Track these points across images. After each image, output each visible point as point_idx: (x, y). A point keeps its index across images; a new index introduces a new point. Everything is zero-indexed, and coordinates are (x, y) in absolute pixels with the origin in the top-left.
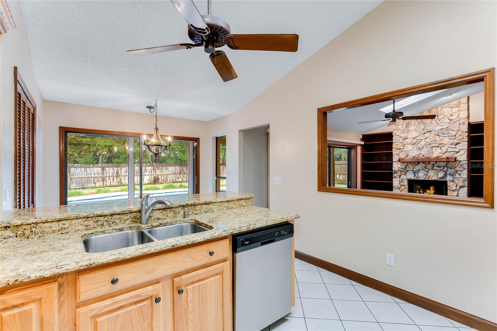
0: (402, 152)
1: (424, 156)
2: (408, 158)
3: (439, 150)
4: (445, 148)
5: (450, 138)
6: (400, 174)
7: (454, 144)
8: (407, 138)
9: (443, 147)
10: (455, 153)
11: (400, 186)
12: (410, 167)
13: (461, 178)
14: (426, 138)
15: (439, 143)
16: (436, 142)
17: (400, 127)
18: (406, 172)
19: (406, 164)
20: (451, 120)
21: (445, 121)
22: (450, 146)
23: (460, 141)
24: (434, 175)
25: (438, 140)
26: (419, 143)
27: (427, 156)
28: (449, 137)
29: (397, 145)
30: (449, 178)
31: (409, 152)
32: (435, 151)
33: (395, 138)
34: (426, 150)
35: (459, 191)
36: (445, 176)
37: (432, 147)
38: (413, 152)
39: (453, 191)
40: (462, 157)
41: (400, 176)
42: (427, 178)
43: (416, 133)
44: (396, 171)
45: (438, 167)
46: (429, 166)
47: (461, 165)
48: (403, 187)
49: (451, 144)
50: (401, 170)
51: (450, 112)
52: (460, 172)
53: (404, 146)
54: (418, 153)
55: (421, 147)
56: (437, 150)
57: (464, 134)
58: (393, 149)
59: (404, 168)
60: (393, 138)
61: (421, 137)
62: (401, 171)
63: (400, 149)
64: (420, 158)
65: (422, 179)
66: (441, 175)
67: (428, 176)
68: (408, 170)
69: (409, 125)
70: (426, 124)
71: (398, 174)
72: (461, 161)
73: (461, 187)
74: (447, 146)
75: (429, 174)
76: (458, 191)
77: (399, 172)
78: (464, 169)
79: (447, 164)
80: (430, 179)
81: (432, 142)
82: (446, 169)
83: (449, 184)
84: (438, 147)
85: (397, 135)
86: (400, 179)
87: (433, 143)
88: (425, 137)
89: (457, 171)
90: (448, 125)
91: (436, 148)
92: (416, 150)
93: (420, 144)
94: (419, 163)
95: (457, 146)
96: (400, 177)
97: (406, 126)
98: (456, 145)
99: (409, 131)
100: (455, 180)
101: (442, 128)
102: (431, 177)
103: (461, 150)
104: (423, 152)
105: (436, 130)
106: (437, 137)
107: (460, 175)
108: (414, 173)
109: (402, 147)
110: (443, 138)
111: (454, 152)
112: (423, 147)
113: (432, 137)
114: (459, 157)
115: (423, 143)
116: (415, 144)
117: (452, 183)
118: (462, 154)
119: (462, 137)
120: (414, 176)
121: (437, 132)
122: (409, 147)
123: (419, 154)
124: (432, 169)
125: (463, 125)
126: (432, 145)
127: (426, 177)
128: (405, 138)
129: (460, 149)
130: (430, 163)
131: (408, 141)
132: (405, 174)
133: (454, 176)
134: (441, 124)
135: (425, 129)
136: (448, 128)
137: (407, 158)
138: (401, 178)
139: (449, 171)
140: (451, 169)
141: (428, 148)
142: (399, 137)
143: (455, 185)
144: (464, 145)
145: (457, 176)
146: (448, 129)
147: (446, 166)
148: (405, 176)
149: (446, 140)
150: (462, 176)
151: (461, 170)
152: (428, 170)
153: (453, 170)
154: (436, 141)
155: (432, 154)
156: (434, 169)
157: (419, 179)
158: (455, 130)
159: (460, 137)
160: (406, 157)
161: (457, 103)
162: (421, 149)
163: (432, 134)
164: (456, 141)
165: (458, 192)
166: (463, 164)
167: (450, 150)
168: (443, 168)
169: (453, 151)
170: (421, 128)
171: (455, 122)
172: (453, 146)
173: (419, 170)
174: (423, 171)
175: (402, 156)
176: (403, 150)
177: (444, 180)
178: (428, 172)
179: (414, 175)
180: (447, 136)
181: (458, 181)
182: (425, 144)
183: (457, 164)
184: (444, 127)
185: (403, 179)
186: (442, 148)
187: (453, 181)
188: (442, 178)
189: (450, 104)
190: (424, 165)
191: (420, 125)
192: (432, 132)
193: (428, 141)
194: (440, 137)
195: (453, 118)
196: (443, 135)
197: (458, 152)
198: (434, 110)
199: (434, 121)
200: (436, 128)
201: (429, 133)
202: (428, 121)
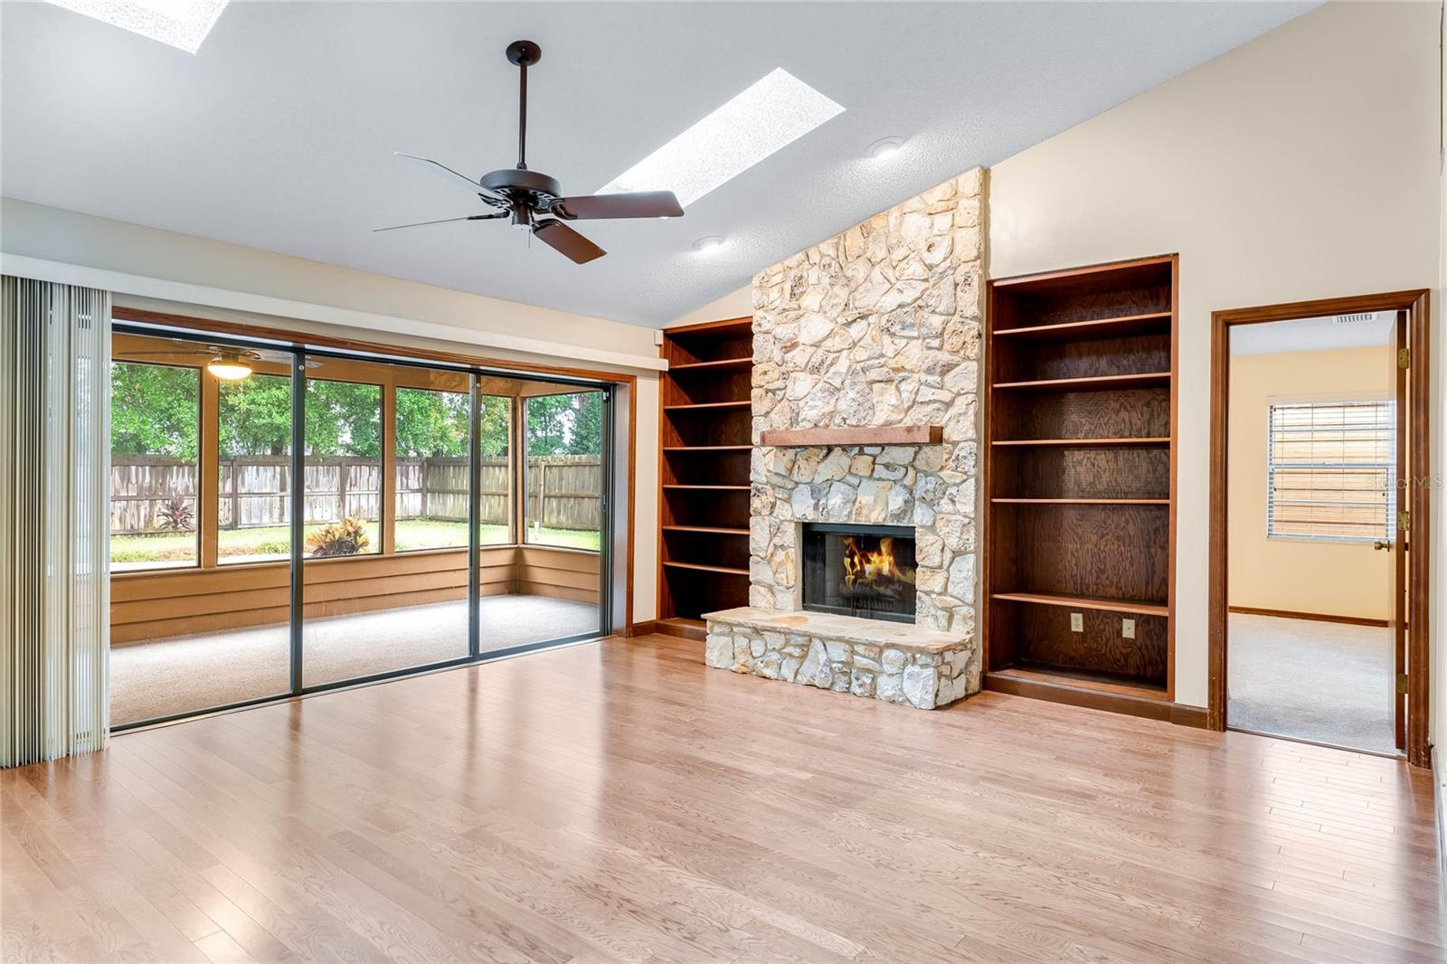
0: (779, 402)
1: (844, 421)
2: (798, 429)
3: (890, 397)
4: (910, 387)
5: (925, 342)
6: (773, 500)
7: (939, 369)
8: (794, 345)
9: (903, 384)
10: (938, 409)
11: (771, 549)
12: (802, 471)
13: (954, 517)
14: (855, 344)
15: (892, 363)
16: (882, 360)
17: (774, 294)
18: (793, 489)
19: (791, 453)
20: (930, 267)
21: (910, 271)
22: (924, 377)
23: (956, 358)
24: (875, 501)
25: (890, 351)
26: (832, 364)
27: (854, 423)
28: (924, 339)
29: (765, 373)
30: (920, 517)
31: (802, 403)
32: (881, 398)
33: (757, 342)
34: (852, 394)
35: (951, 568)
36: (909, 504)
37: (871, 383)
38: (810, 403)
39: (933, 569)
40: (960, 425)
41: (773, 506)
42: (854, 516)
43: (823, 320)
44: (760, 486)
45: (887, 466)
46: (862, 464)
47: (957, 459)
48: (780, 555)
49: (929, 371)
50: (776, 480)
51: (925, 233)
52: (954, 491)
53: (785, 376)
54: (827, 409)
55: (837, 383)
56: (887, 397)
57: (966, 327)
58: (754, 392)
59: (784, 474)
60: (755, 345)
61: (836, 338)
62: (774, 487)
63: (774, 392)
64: (836, 428)
65: (841, 521)
66: (898, 502)
67: (857, 505)
68: (796, 479)
69: (801, 290)
70: (853, 284)
71: (763, 498)
72: (958, 442)
73: (955, 553)
74: (916, 376)
75: (859, 499)
76: (948, 570)
77: (770, 492)
78: (965, 477)
79: (916, 453)
80: (863, 521)
81: (870, 363)
82: (911, 472)
83: (920, 539)
84: (889, 381)
85: (763, 329)
86: (772, 519)
87: (872, 367)
88: (851, 341)
89: (944, 486)
90: (922, 287)
91: (882, 385)
92: (819, 394)
93: (832, 370)
94: (830, 449)
95: (948, 378)
96: (771, 513)
97: (793, 294)
98: (943, 374)
99: (801, 312)
100: (939, 524)
101: (901, 299)
102: (864, 512)
103: (959, 394)
104: (842, 405)
105: (882, 311)
106: (887, 339)
107: (953, 502)
108: (816, 492)
109: (779, 384)
110: (904, 342)
111: (937, 405)
112: (842, 383)
113: (870, 341)
114: (952, 423)
115: (843, 365)
116: (818, 370)
117: (930, 538)
118: (960, 414)
119: (962, 339)
120: (816, 506)
121: (886, 317)
122: (802, 385)
123: (832, 415)
124: (871, 477)
125: (967, 287)
126: (873, 375)
127: (850, 513)
128: (789, 344)
129: (956, 391)
130: (867, 450)
131: (799, 356)
132: (786, 496)
133: (935, 508)
135: (851, 305)
136: (919, 302)
137: (794, 429)
138: (775, 514)
139: (924, 486)
140: (926, 476)
141: (858, 388)
142: (770, 337)
143: (939, 546)
144: (969, 377)
145: (945, 505)
146: (920, 307)
147: (912, 463)
148: (787, 506)
149: (915, 355)
150: (958, 506)
151: (957, 481)
152: (855, 481)
153: (932, 483)
154: (882, 355)
155: (871, 412)
156: (875, 475)
157: (831, 521)
158: (941, 309)
159: (955, 339)
160: (792, 424)
161: (948, 197)
162: (837, 390)
163: (872, 326)
164: (944, 357)
165: (945, 574)
166: (963, 453)
167: (926, 394)
168: (903, 470)
169: (935, 401)
170: (836, 301)
171: (943, 275)
172: (934, 379)
173: (830, 482)
174: (843, 487)
175: (779, 420)
176: (781, 393)
177: (905, 523)
178: (856, 488)
179: (813, 502)
180: (916, 334)
181: (947, 530)
182: (850, 367)
183: (946, 457)
184: (908, 297)
185: (782, 522)
186: (903, 386)
187: (932, 528)
188: (897, 516)
189: (927, 196)
190: (845, 461)
191: (837, 289)
192: (872, 319)
193: (858, 359)
194: (897, 341)
195: (937, 256)
196: (906, 333)
197: (949, 405)
198: (878, 223)
199: (876, 273)
200: (884, 298)
201: (864, 323)
202: (859, 270)
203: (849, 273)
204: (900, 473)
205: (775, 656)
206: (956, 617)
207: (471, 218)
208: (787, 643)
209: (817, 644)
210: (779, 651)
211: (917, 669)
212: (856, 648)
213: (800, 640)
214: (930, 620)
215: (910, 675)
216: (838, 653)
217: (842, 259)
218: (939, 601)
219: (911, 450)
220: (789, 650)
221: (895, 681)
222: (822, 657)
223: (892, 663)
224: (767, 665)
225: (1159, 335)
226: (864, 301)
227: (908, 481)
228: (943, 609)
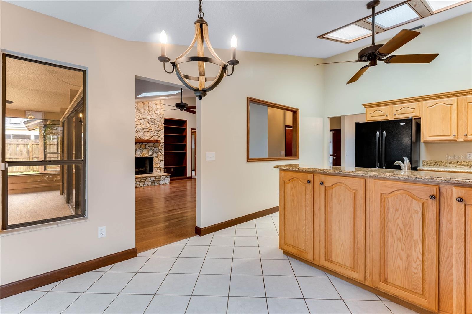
1: (139, 138)
4: (153, 133)
5: (155, 126)
7: (158, 131)
13: (161, 155)
15: (149, 128)
16: (147, 128)
20: (156, 113)
21: (153, 113)
22: (155, 132)
23: (161, 129)
24: (146, 153)
25: (149, 126)
27: (142, 138)
30: (155, 155)
34: (142, 133)
35: (160, 163)
36: (153, 153)
37: (145, 131)
39: (157, 164)
40: (161, 140)
42: (141, 156)
45: (149, 146)
46: (143, 146)
47: (161, 145)
49: (156, 131)
51: (155, 108)
52: (161, 150)
55: (138, 131)
56: (148, 134)
61: (137, 122)
66: (151, 153)
67: (143, 154)
70: (141, 112)
72: (161, 143)
73: (161, 161)
75: (143, 152)
78: (162, 148)
80: (143, 156)
81: (146, 128)
83: (154, 158)
84: (148, 131)
87: (146, 129)
88: (140, 123)
89: (159, 150)
90: (155, 116)
93: (137, 128)
95: (159, 132)
98: (158, 132)
100: (158, 156)
101: (151, 118)
102: (144, 155)
104: (139, 135)
105: (147, 119)
106: (148, 124)
107: (161, 152)
110: (151, 125)
111: (158, 137)
112: (139, 130)
113: (145, 124)
115: (139, 127)
117: (157, 158)
118: (162, 138)
123: (137, 136)
124: (145, 148)
125: (162, 118)
126: (145, 130)
129: (161, 134)
130: (144, 143)
133: (157, 153)
134: (150, 115)
135: (141, 116)
139: (156, 150)
140: (156, 148)
141: (143, 132)
143: (158, 159)
144: (162, 133)
145: (160, 153)
146: (154, 120)
147: (153, 146)
149: (153, 127)
152: (142, 149)
153: (157, 149)
154: (147, 127)
155: (145, 137)
156: (146, 148)
157: (136, 157)
158: (158, 121)
159: (161, 126)
161: (159, 103)
162: (137, 132)
164: (158, 129)
166: (162, 145)
167: (156, 135)
170: (138, 115)
171: (158, 115)
172: (157, 132)
173: (136, 149)
174: (140, 150)
177: (152, 156)
178: (142, 150)
180: (154, 124)
181: (160, 157)
182: (141, 128)
183: (159, 145)
186: (152, 133)
187: (157, 157)
188: (151, 155)
189: (156, 101)
190: (139, 145)
192: (145, 120)
193: (142, 126)
194: (150, 125)
195: (157, 112)
196: (152, 124)
197: (159, 137)
198: (146, 103)
199: (146, 112)
200: (148, 117)
201: (143, 120)
202: (143, 111)
203: (140, 110)
204: (151, 148)
205: (138, 183)
206: (161, 171)
207: (174, 109)
208: (141, 180)
209: (149, 178)
210: (139, 182)
211: (167, 178)
212: (156, 177)
213: (145, 178)
214: (157, 172)
215: (166, 180)
216: (153, 179)
217: (138, 107)
218: (158, 169)
219: (153, 144)
220: (142, 181)
221: (163, 181)
222: (150, 180)
223: (163, 178)
224: (137, 185)
225: (185, 130)
226: (144, 116)
227: (153, 149)
228: (159, 170)
